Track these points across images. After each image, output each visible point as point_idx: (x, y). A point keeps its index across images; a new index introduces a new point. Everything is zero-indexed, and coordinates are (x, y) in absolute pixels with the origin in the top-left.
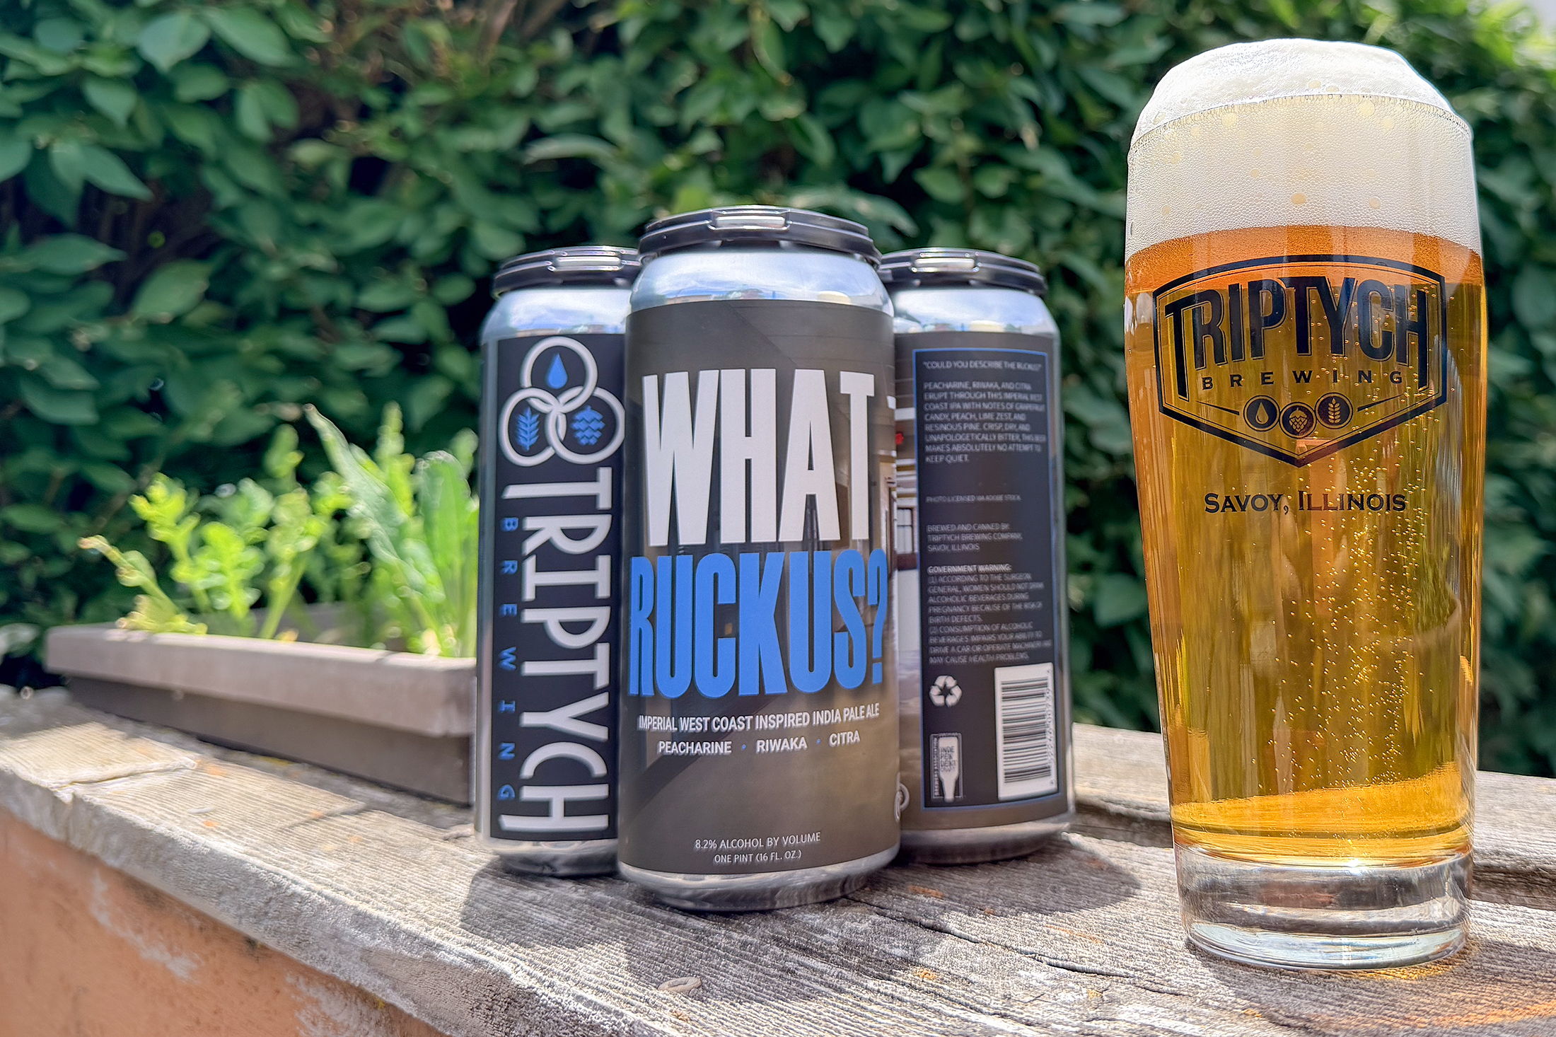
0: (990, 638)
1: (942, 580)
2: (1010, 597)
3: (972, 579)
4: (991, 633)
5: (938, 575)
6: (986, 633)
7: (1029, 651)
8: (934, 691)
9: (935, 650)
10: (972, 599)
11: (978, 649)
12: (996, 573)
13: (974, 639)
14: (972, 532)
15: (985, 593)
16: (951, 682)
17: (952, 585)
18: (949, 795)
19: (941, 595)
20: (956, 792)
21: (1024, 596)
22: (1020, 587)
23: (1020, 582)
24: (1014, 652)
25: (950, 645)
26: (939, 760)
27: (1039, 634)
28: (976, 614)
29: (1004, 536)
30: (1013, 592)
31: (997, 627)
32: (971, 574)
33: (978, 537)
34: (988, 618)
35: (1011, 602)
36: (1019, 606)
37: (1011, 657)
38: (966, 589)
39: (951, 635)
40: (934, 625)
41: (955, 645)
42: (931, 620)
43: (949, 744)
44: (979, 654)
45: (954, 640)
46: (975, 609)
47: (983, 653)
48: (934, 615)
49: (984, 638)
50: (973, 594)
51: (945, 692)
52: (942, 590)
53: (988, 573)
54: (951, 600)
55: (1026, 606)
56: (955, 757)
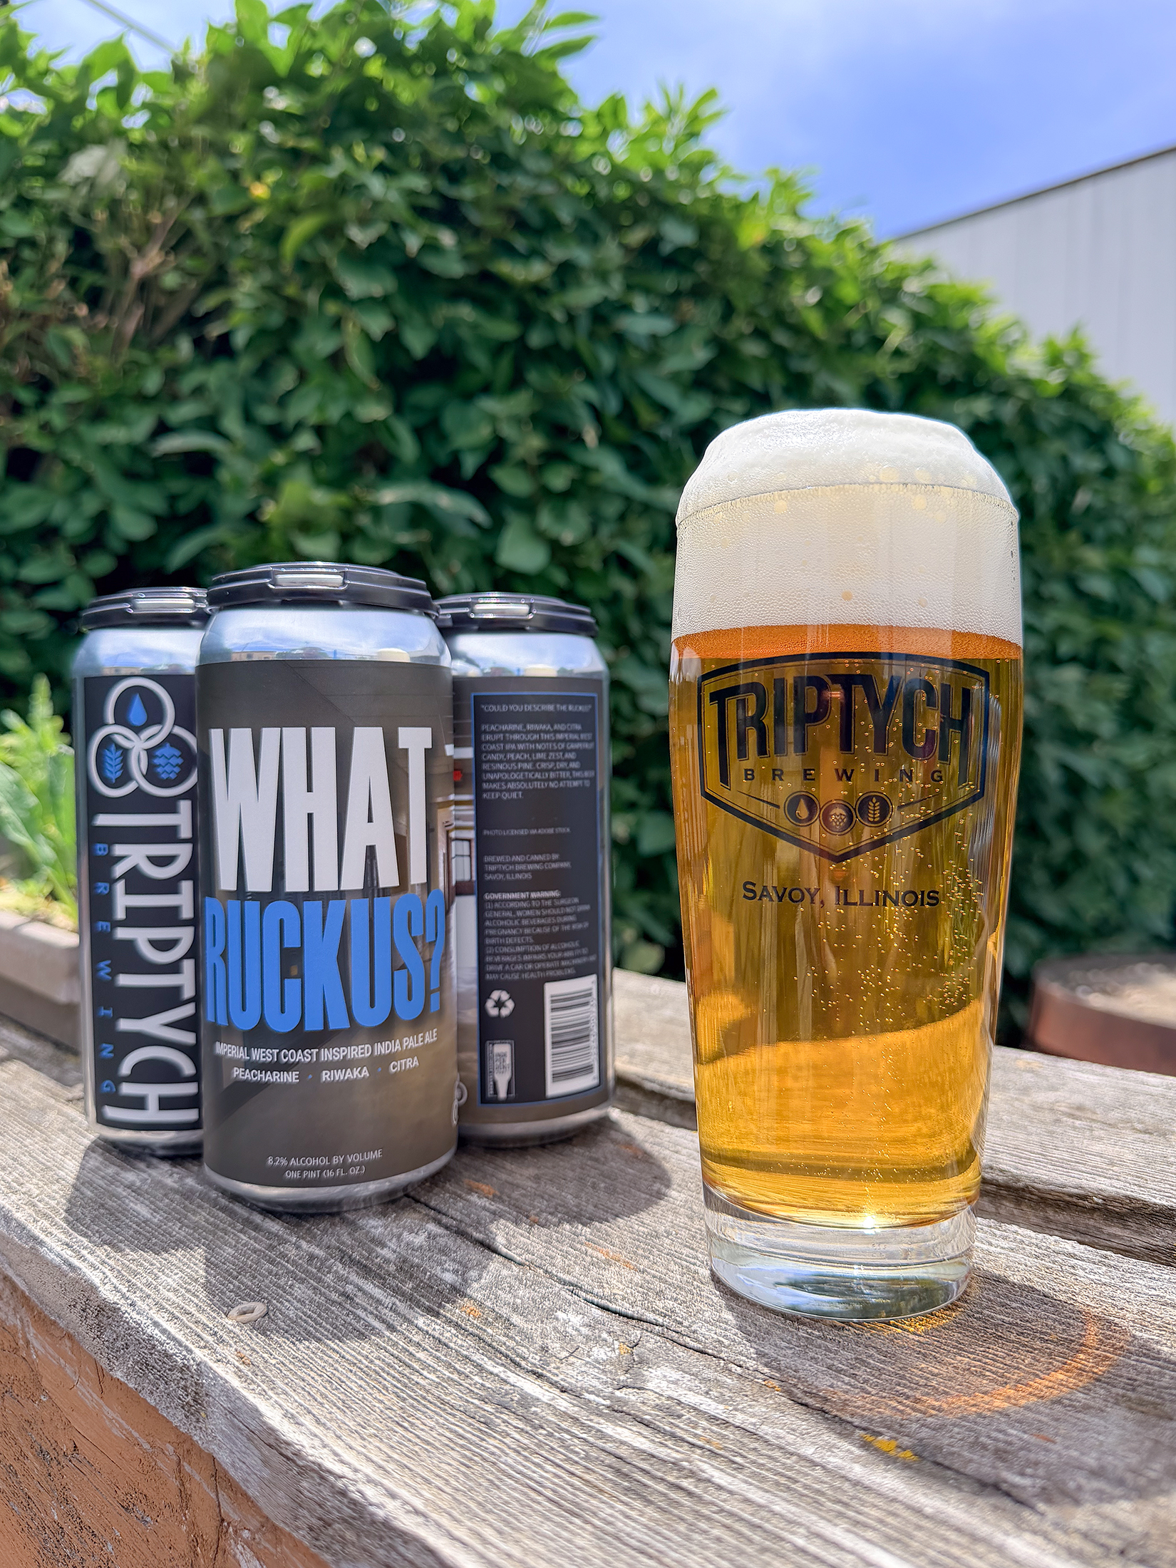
0: (541, 957)
1: (497, 905)
2: (559, 920)
3: (525, 905)
4: (541, 952)
5: (494, 901)
6: (537, 953)
7: (576, 967)
8: (490, 1004)
9: (491, 968)
10: (525, 922)
11: (530, 966)
12: (546, 899)
13: (526, 958)
14: (525, 862)
15: (536, 917)
16: (504, 996)
17: (506, 910)
18: (502, 1094)
19: (496, 918)
20: (509, 1092)
21: (571, 918)
22: (568, 910)
23: (569, 906)
24: (562, 968)
25: (505, 964)
26: (493, 1064)
27: (585, 951)
28: (528, 935)
29: (554, 866)
30: (562, 915)
31: (547, 947)
32: (524, 900)
33: (530, 867)
34: (539, 939)
35: (560, 924)
36: (567, 928)
37: (559, 973)
38: (519, 914)
39: (505, 954)
40: (490, 945)
41: (509, 963)
42: (488, 941)
43: (502, 1050)
44: (530, 971)
45: (508, 959)
46: (527, 931)
47: (533, 970)
48: (490, 937)
49: (535, 957)
50: (526, 918)
51: (500, 1004)
52: (497, 914)
53: (540, 899)
54: (506, 923)
55: (574, 927)
56: (508, 1061)
